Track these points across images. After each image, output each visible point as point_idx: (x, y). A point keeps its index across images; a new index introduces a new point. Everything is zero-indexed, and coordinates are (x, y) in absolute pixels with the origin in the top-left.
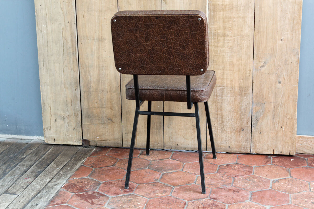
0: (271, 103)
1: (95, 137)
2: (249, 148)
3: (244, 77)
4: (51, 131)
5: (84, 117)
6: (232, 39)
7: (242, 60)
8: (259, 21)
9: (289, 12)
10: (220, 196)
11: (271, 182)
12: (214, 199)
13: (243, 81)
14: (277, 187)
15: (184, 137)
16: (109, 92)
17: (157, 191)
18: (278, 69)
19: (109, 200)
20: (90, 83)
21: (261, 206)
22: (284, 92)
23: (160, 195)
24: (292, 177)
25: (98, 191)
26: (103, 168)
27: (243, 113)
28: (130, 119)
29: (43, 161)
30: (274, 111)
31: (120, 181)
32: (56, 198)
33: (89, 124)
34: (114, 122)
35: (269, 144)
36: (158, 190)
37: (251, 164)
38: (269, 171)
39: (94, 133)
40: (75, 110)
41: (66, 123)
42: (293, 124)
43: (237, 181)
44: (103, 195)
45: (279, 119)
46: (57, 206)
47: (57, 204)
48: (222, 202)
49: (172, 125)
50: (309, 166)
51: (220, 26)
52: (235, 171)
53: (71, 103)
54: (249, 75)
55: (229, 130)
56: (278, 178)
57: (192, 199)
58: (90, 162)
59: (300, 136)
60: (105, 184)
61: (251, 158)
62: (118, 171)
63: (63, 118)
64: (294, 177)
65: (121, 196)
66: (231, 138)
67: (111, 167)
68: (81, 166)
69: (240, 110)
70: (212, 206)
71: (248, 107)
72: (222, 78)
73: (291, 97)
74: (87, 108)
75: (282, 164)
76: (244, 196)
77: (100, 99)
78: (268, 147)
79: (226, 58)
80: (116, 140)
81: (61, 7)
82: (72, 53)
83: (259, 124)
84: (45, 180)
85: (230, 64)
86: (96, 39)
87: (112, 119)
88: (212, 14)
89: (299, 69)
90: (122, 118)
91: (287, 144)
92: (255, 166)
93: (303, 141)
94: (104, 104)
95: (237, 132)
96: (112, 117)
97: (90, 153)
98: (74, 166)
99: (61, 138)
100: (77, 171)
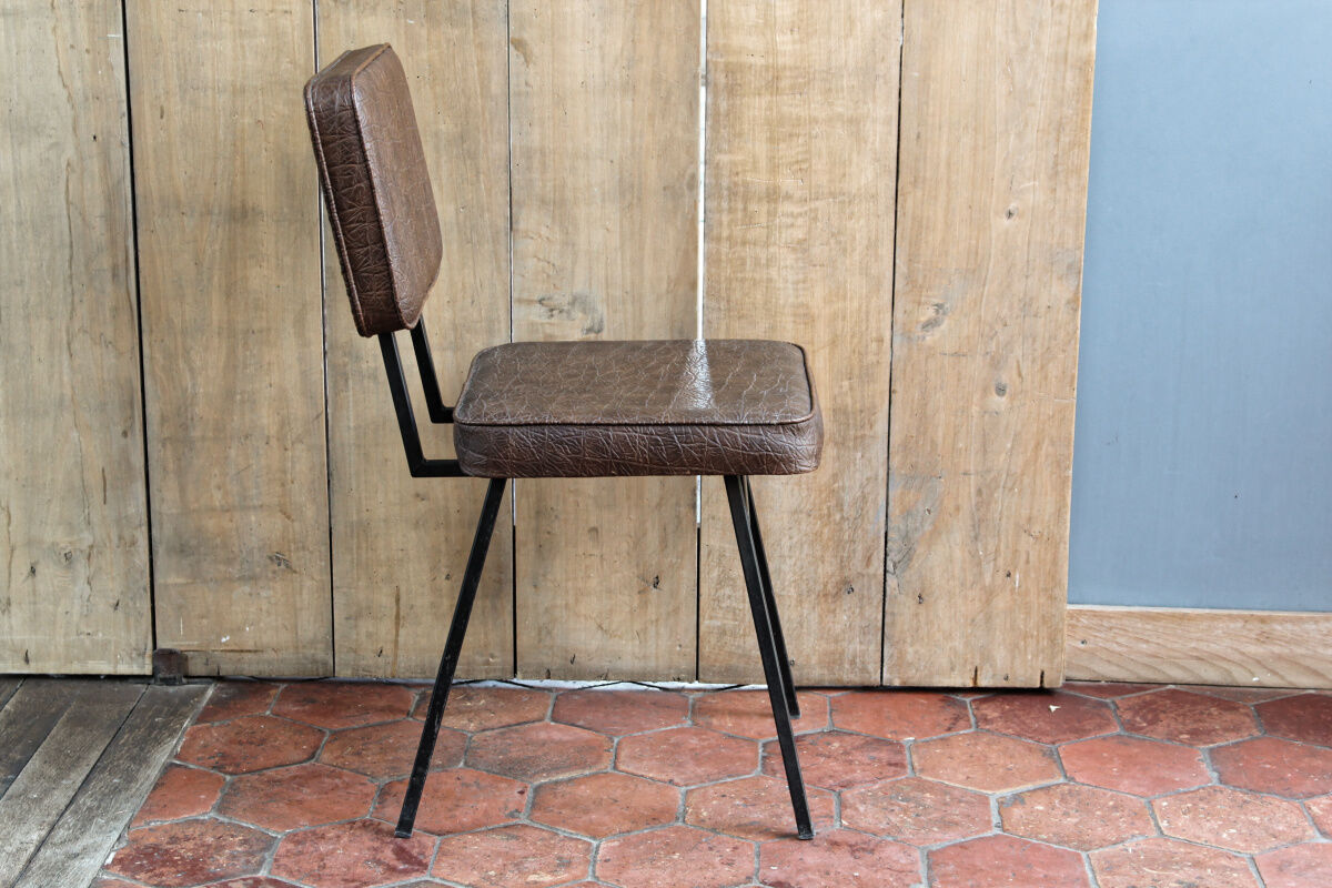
0: (966, 478)
1: (213, 637)
2: (876, 663)
3: (856, 372)
4: (10, 617)
5: (160, 551)
6: (806, 213)
7: (845, 298)
8: (918, 137)
9: (1042, 99)
10: (799, 872)
11: (993, 804)
13: (850, 384)
14: (1024, 825)
15: (600, 627)
16: (274, 442)
17: (531, 864)
18: (996, 332)
20: (189, 402)
22: (1019, 428)
23: (547, 879)
24: (1073, 779)
25: (270, 872)
26: (270, 773)
27: (851, 519)
28: (370, 555)
30: (978, 510)
31: (356, 825)
33: (181, 580)
34: (295, 572)
35: (958, 644)
36: (534, 856)
37: (891, 733)
38: (971, 757)
39: (205, 621)
40: (124, 521)
41: (82, 581)
42: (1055, 562)
43: (855, 804)
45: (1000, 540)
49: (549, 577)
50: (1127, 734)
51: (754, 156)
52: (833, 764)
53: (105, 491)
54: (874, 359)
55: (792, 592)
56: (1018, 784)
58: (205, 746)
59: (1081, 611)
60: (298, 843)
61: (886, 701)
62: (337, 781)
63: (67, 557)
64: (1079, 779)
66: (801, 625)
67: (305, 768)
68: (168, 768)
69: (837, 506)
71: (869, 494)
73: (1046, 447)
74: (174, 511)
75: (1018, 729)
76: (898, 867)
77: (233, 472)
78: (952, 657)
79: (779, 289)
80: (304, 647)
81: (59, 72)
82: (109, 275)
83: (916, 564)
84: (18, 836)
85: (795, 315)
86: (216, 211)
87: (286, 558)
88: (723, 106)
89: (1079, 332)
90: (334, 552)
91: (1032, 643)
92: (911, 738)
93: (1090, 628)
94: (254, 491)
95: (826, 601)
96: (290, 551)
97: (193, 707)
98: (138, 770)
99: (56, 647)
100: (154, 789)
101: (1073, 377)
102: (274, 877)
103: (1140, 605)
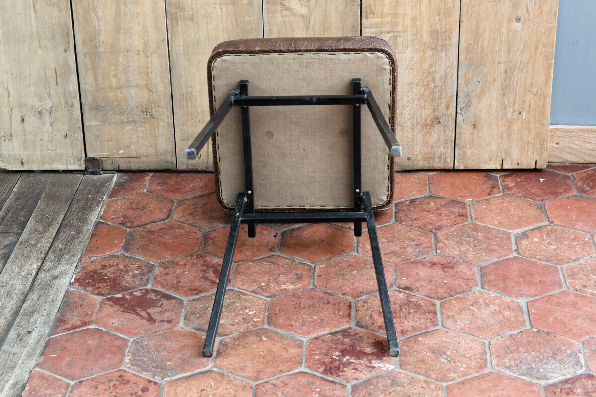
0: (499, 65)
1: (115, 151)
2: (451, 158)
3: (442, 12)
4: (13, 143)
5: (86, 108)
10: (417, 281)
11: (513, 238)
12: (406, 288)
13: (439, 18)
14: (529, 250)
17: (282, 278)
19: (184, 307)
20: (97, 34)
21: (508, 299)
22: (527, 38)
23: (291, 287)
24: (552, 222)
25: (153, 286)
26: (149, 227)
27: (439, 87)
28: (193, 109)
29: (9, 215)
30: (505, 81)
31: (194, 257)
32: (66, 312)
33: (98, 123)
34: (155, 118)
35: (494, 148)
36: (284, 274)
37: (460, 196)
38: (501, 210)
39: (110, 143)
40: (67, 95)
41: (48, 125)
42: (544, 106)
43: (443, 239)
44: (168, 297)
45: (516, 96)
46: (75, 332)
47: (73, 327)
48: (425, 296)
50: (579, 194)
52: (432, 217)
53: (57, 79)
54: (452, 5)
55: (409, 124)
56: (525, 226)
57: (360, 293)
58: (115, 211)
59: (556, 129)
60: (165, 268)
61: (457, 178)
63: (40, 112)
64: (556, 222)
65: (207, 295)
66: (413, 139)
67: (166, 223)
68: (98, 224)
69: (432, 80)
70: (407, 306)
71: (448, 74)
72: (394, 14)
73: (541, 49)
74: (92, 89)
75: (524, 193)
76: (466, 277)
77: (121, 69)
78: (491, 155)
80: (161, 155)
83: (472, 108)
84: (27, 266)
87: (150, 111)
90: (174, 108)
91: (531, 146)
92: (470, 200)
93: (561, 137)
94: (133, 78)
95: (426, 128)
96: (152, 108)
97: (107, 188)
98: (83, 226)
99: (37, 157)
100: (92, 237)
101: (556, 11)
102: (155, 289)
103: (587, 125)
